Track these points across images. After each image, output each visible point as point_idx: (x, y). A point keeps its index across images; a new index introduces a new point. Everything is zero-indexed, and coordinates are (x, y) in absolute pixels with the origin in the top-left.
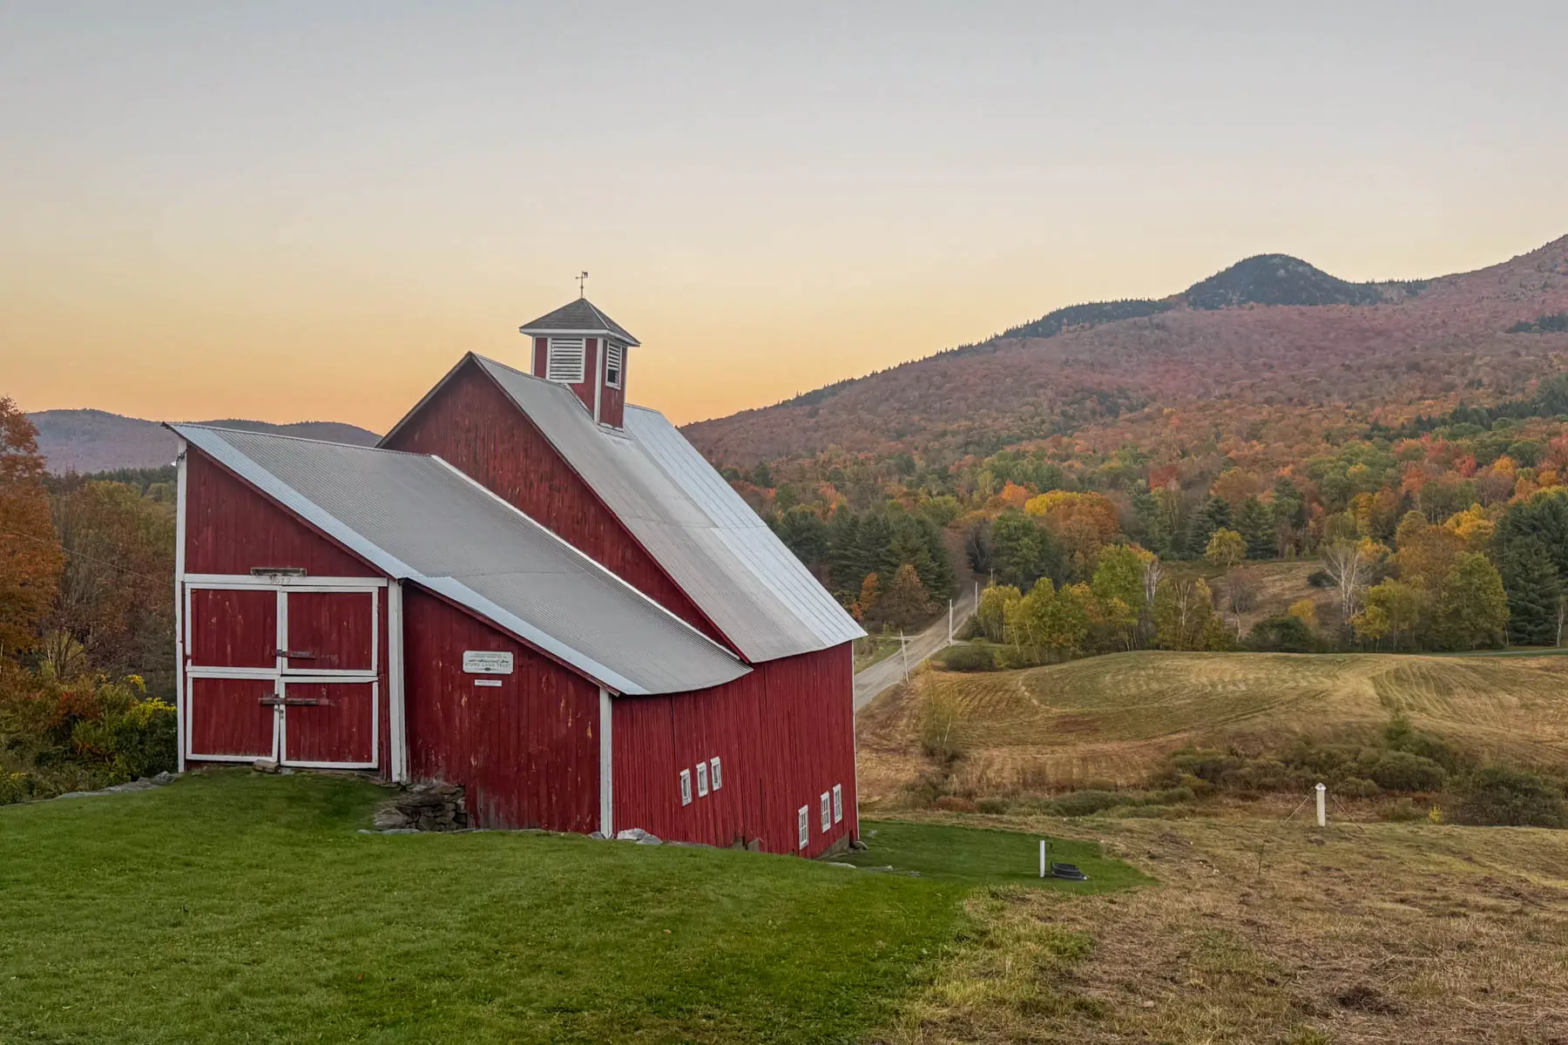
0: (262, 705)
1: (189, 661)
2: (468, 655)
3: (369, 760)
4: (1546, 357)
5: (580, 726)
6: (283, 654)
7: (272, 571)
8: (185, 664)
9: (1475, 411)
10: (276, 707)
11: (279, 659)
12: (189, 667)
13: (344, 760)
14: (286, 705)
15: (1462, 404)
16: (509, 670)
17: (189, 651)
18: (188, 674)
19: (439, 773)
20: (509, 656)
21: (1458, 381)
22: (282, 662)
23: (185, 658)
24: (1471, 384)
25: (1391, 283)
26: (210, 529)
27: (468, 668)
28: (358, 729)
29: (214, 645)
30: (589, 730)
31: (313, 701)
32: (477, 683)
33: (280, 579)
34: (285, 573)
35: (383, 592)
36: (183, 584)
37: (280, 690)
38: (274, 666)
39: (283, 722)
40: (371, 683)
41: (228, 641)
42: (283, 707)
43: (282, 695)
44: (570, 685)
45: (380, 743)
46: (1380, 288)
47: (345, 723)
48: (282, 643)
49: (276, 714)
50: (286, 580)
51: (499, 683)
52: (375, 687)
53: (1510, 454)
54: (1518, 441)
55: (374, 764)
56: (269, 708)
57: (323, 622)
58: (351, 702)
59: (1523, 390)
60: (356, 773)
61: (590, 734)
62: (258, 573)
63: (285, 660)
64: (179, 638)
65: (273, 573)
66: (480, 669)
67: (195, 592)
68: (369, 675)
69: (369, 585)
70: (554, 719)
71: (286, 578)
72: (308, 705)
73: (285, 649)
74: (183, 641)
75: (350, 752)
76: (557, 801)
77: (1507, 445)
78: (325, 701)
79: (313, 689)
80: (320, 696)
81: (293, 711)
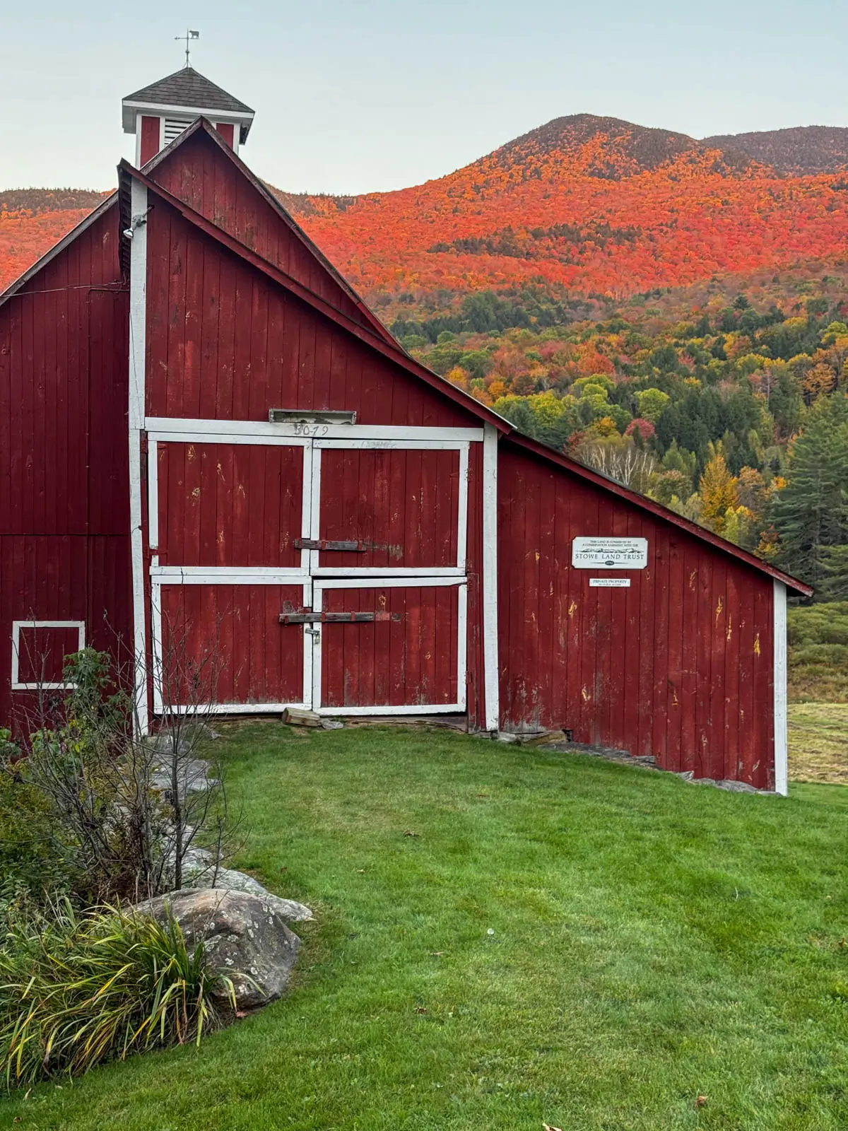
0: (285, 624)
1: (155, 560)
2: (579, 544)
3: (453, 700)
4: (465, 277)
5: (743, 640)
6: (311, 545)
7: (297, 415)
8: (147, 563)
9: (412, 324)
10: (307, 626)
11: (305, 553)
12: (155, 569)
13: (412, 702)
14: (323, 623)
15: (399, 318)
16: (640, 563)
17: (154, 542)
18: (154, 580)
19: (534, 713)
20: (641, 544)
21: (392, 296)
22: (310, 558)
23: (147, 555)
24: (403, 299)
25: (322, 196)
26: (190, 344)
27: (578, 562)
28: (435, 658)
29: (196, 533)
30: (757, 644)
31: (368, 615)
32: (594, 583)
33: (312, 428)
34: (320, 419)
35: (476, 450)
36: (144, 435)
37: (314, 600)
38: (296, 563)
39: (318, 650)
40: (456, 587)
41: (220, 526)
42: (318, 627)
43: (318, 608)
44: (731, 583)
45: (469, 675)
46: (313, 201)
47: (415, 647)
48: (311, 526)
49: (307, 638)
50: (321, 430)
51: (626, 583)
52: (463, 592)
53: (461, 365)
54: (469, 353)
55: (460, 706)
56: (293, 630)
57: (377, 494)
58: (423, 616)
59: (449, 307)
60: (428, 721)
61: (758, 650)
62: (279, 417)
63: (316, 554)
64: (136, 520)
65: (301, 418)
66: (598, 563)
67: (165, 447)
68: (452, 575)
69: (455, 439)
70: (707, 632)
71: (321, 426)
72: (360, 623)
73: (315, 537)
74: (145, 528)
75: (422, 691)
76: (708, 745)
77: (460, 356)
78: (384, 616)
79: (367, 597)
80: (375, 607)
81: (334, 633)
